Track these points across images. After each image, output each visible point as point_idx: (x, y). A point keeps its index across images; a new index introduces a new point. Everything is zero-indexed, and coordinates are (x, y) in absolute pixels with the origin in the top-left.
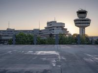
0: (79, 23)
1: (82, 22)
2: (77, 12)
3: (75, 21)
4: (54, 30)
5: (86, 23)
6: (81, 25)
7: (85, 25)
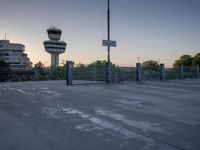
0: (52, 48)
3: (45, 43)
4: (8, 55)
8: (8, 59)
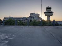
0: (47, 14)
1: (48, 13)
2: (46, 8)
5: (50, 14)
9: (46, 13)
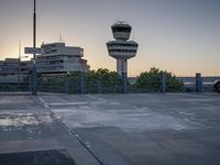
0: (118, 50)
1: (122, 48)
3: (109, 45)
4: (62, 61)
5: (127, 51)
6: (122, 54)
7: (125, 54)
8: (62, 67)
9: (116, 48)
